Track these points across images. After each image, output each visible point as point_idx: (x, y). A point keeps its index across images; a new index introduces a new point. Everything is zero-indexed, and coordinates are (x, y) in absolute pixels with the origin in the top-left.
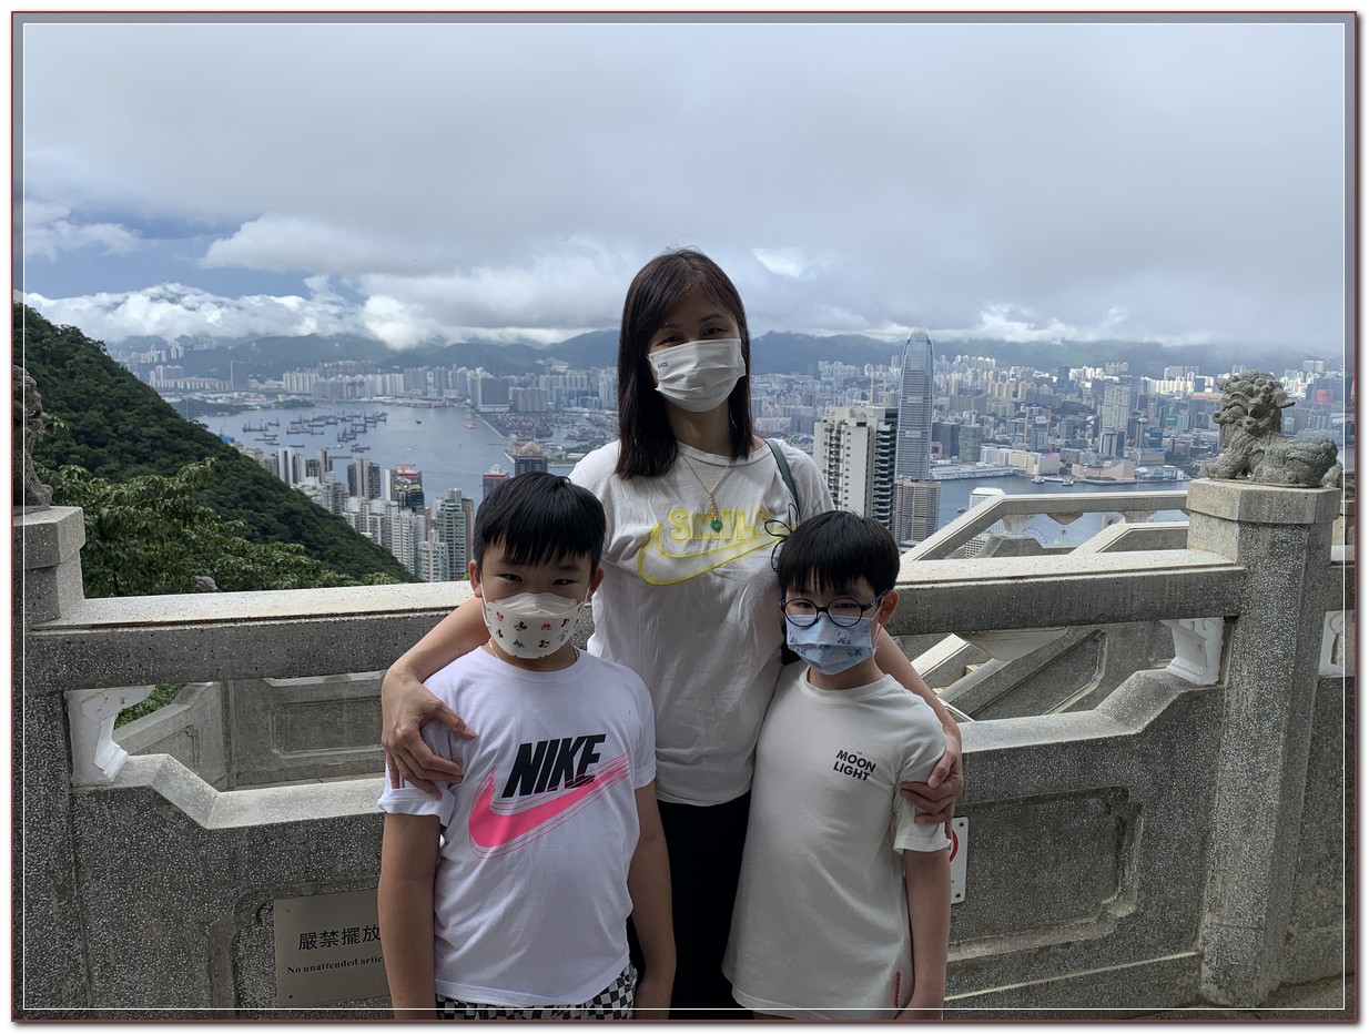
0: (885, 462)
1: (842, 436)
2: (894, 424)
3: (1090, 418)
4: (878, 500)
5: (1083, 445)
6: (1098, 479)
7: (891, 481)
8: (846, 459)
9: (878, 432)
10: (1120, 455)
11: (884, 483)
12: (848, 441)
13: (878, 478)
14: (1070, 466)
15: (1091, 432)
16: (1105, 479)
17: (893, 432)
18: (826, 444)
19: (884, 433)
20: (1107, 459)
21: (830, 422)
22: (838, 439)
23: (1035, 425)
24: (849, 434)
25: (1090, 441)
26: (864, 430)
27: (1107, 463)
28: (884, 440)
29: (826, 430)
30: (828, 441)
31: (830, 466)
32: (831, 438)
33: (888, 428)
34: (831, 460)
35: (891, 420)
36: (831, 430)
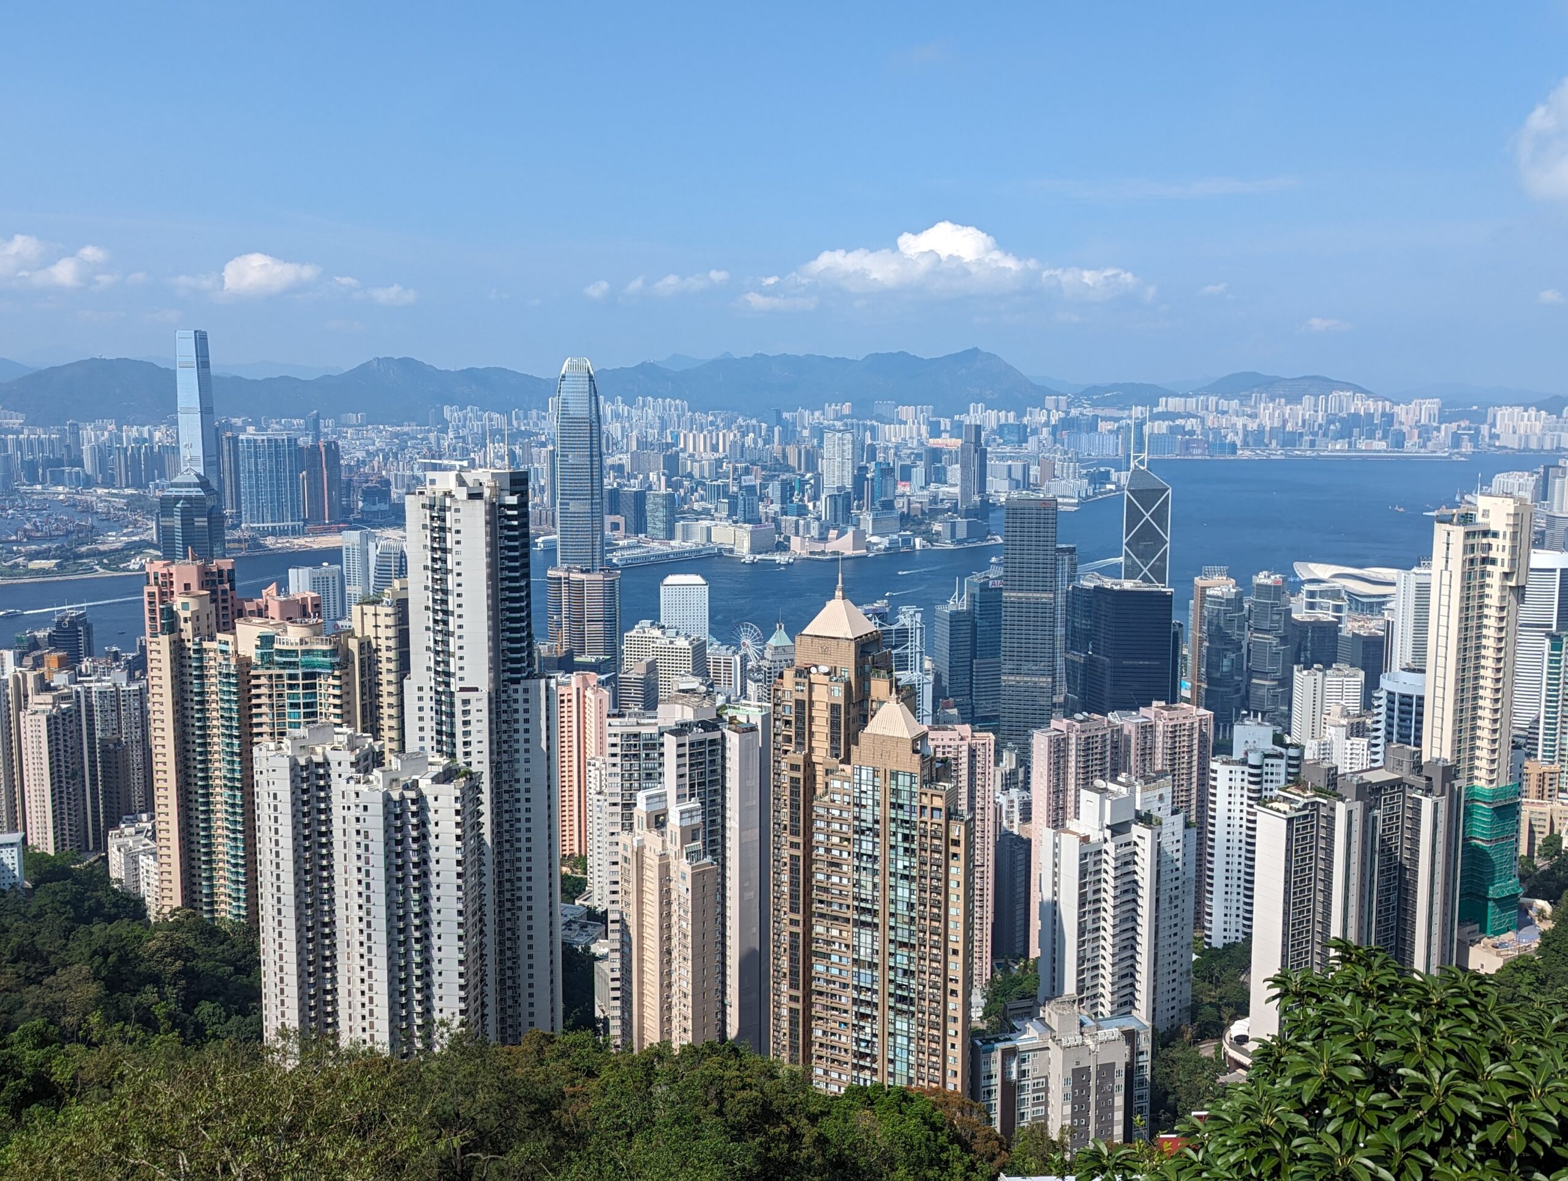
1: (448, 514)
2: (523, 495)
3: (808, 476)
4: (508, 604)
5: (801, 511)
6: (822, 553)
7: (526, 575)
8: (456, 548)
9: (501, 506)
10: (847, 521)
11: (515, 579)
12: (457, 521)
13: (507, 573)
14: (787, 539)
15: (810, 494)
16: (832, 553)
17: (523, 505)
18: (425, 527)
19: (510, 507)
20: (832, 528)
21: (428, 492)
22: (443, 520)
23: (742, 487)
24: (457, 510)
25: (810, 505)
26: (480, 504)
27: (834, 533)
28: (510, 518)
29: (424, 506)
30: (428, 523)
31: (434, 560)
32: (432, 518)
33: (513, 500)
34: (434, 550)
35: (518, 488)
36: (432, 507)
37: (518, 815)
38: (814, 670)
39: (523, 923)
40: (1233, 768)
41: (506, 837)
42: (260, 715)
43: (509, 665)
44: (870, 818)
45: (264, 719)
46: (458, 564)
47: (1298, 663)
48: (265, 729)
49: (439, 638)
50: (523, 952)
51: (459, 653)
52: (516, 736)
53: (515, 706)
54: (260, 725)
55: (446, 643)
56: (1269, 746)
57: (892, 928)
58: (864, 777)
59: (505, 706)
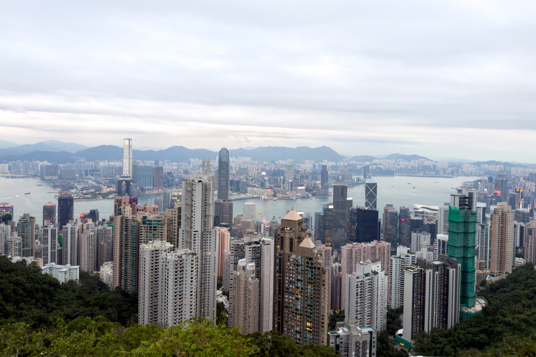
1: (193, 186)
3: (282, 177)
5: (280, 187)
6: (285, 197)
8: (194, 194)
9: (206, 184)
10: (292, 189)
12: (195, 188)
14: (276, 193)
15: (282, 182)
16: (287, 198)
18: (186, 189)
20: (288, 191)
21: (188, 180)
23: (264, 180)
24: (195, 185)
25: (282, 185)
26: (201, 183)
27: (288, 193)
29: (187, 183)
37: (206, 265)
38: (286, 229)
39: (207, 295)
40: (397, 259)
41: (203, 271)
42: (142, 237)
44: (300, 270)
45: (143, 238)
46: (195, 198)
47: (413, 231)
48: (143, 241)
50: (206, 303)
51: (194, 222)
52: (207, 244)
53: (207, 236)
54: (142, 240)
56: (406, 253)
57: (306, 300)
58: (299, 258)
59: (204, 236)
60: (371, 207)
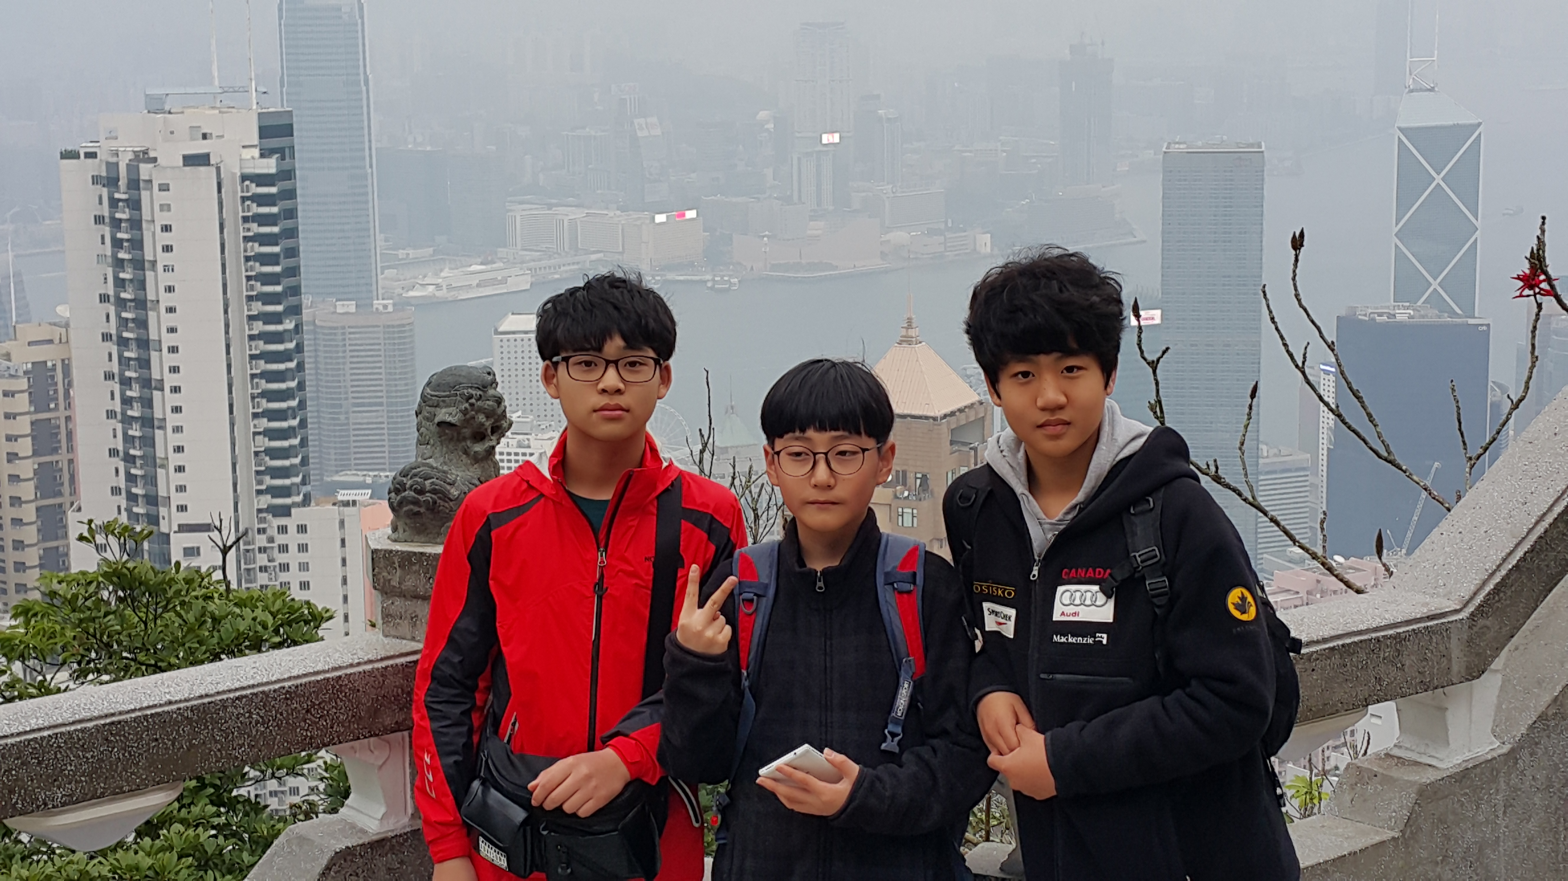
0: (272, 260)
1: (145, 195)
2: (286, 154)
4: (262, 366)
6: (796, 267)
7: (295, 310)
8: (163, 259)
9: (244, 178)
11: (276, 319)
12: (165, 208)
13: (258, 307)
14: (727, 240)
16: (812, 266)
17: (287, 174)
18: (99, 220)
19: (261, 180)
21: (103, 155)
22: (135, 205)
24: (164, 188)
26: (206, 173)
28: (261, 200)
29: (96, 180)
30: (106, 211)
31: (120, 284)
32: (114, 203)
33: (267, 166)
34: (119, 264)
35: (275, 143)
36: (112, 182)
43: (268, 481)
46: (170, 289)
49: (135, 431)
51: (175, 459)
53: (282, 558)
55: (148, 442)
59: (262, 560)
60: (1435, 300)
